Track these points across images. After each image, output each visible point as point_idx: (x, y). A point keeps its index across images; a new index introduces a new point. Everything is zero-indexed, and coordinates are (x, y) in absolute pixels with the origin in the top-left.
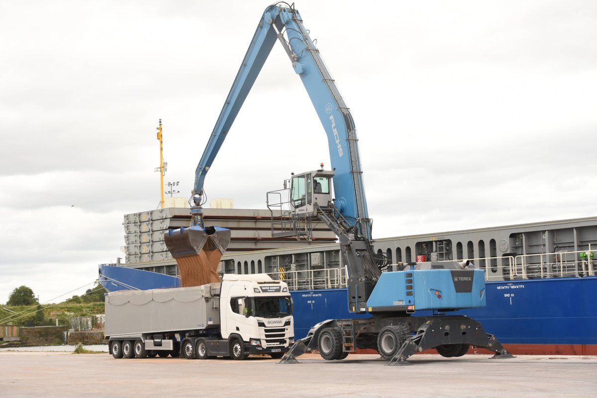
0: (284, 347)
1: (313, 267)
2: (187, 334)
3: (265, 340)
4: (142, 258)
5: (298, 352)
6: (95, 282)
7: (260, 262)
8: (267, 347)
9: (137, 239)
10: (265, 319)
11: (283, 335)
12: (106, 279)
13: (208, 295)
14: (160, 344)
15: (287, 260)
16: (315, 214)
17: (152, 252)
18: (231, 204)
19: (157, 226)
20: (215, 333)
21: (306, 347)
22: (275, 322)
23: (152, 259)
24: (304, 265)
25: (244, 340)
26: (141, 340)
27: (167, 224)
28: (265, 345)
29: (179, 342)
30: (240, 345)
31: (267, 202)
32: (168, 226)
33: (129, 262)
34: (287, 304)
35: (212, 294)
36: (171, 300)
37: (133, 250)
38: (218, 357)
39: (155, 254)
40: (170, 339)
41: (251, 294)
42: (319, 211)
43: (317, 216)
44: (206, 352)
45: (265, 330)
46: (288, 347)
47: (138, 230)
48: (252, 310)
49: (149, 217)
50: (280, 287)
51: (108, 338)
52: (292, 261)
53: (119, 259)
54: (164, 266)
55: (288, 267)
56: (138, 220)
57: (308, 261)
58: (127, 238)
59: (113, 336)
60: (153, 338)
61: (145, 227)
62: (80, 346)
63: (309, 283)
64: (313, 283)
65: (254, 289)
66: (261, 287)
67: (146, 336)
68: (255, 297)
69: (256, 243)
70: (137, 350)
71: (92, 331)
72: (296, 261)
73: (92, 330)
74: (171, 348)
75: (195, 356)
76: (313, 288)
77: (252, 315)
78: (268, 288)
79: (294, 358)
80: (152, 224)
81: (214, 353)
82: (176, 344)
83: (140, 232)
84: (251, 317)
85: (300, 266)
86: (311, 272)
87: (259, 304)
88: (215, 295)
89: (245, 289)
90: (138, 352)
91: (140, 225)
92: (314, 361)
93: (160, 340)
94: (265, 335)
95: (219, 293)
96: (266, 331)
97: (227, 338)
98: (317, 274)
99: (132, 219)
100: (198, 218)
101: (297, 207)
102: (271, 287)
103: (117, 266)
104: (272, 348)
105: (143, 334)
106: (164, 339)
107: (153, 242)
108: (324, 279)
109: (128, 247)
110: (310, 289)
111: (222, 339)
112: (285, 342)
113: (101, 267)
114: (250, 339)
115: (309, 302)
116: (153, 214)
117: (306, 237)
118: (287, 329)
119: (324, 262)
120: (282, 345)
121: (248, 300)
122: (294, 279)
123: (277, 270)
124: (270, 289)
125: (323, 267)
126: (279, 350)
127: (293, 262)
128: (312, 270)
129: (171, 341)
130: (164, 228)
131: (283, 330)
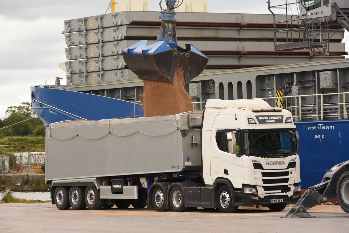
0: (287, 196)
1: (322, 91)
2: (156, 179)
3: (263, 187)
4: (89, 78)
5: (310, 202)
6: (7, 111)
7: (249, 83)
8: (265, 197)
9: (83, 52)
10: (263, 159)
11: (286, 180)
12: (41, 105)
13: (185, 127)
14: (120, 192)
15: (286, 81)
16: (334, 18)
17: (103, 70)
18: (205, 7)
19: (109, 35)
20: (195, 177)
21: (321, 197)
22: (276, 163)
23: (102, 79)
24: (309, 87)
25: (235, 186)
26: (95, 186)
27: (123, 32)
28: (262, 193)
29: (145, 188)
30: (229, 193)
31: (269, 3)
32: (125, 35)
33: (71, 84)
34: (291, 139)
35: (191, 125)
36: (135, 133)
37: (77, 67)
38: (198, 208)
39: (107, 73)
40: (133, 184)
41: (244, 126)
42: (339, 15)
43: (336, 21)
44: (183, 202)
45: (262, 173)
46: (292, 196)
47: (83, 41)
48: (246, 147)
49: (99, 23)
50: (282, 116)
51: (49, 182)
52: (292, 82)
53: (58, 80)
54: (118, 89)
55: (287, 90)
56: (83, 28)
57: (315, 82)
58: (69, 51)
59: (57, 180)
60: (110, 184)
61: (93, 37)
62: (9, 193)
63: (317, 112)
64: (322, 111)
65: (248, 119)
66: (257, 117)
67: (101, 180)
68: (249, 130)
69: (239, 58)
70: (88, 199)
71: (9, 174)
72: (299, 82)
73: (10, 172)
74: (136, 197)
75: (168, 207)
76: (322, 118)
77: (245, 154)
78: (266, 118)
79: (304, 211)
80: (102, 33)
81: (193, 203)
82: (141, 191)
83: (87, 44)
84: (244, 157)
85: (304, 89)
86: (319, 97)
87: (254, 139)
88: (195, 127)
89: (236, 119)
90: (90, 202)
91: (86, 35)
92: (330, 215)
93: (120, 186)
94: (263, 180)
95: (200, 124)
96: (264, 175)
97: (212, 184)
98: (328, 99)
99: (75, 26)
100: (169, 27)
101: (308, 9)
102: (270, 116)
103: (56, 88)
104: (272, 197)
105: (97, 178)
106: (126, 184)
107: (103, 56)
108: (337, 107)
109: (70, 63)
110: (318, 119)
111: (204, 185)
112: (289, 189)
113: (34, 90)
114: (243, 185)
115: (317, 136)
116: (104, 19)
117: (321, 49)
118: (291, 173)
119: (337, 84)
120: (284, 194)
121: (239, 133)
122: (296, 106)
123: (273, 94)
124: (269, 120)
125: (335, 90)
126: (281, 201)
127: (295, 82)
128: (322, 95)
129: (135, 188)
130: (119, 38)
131: (286, 174)
